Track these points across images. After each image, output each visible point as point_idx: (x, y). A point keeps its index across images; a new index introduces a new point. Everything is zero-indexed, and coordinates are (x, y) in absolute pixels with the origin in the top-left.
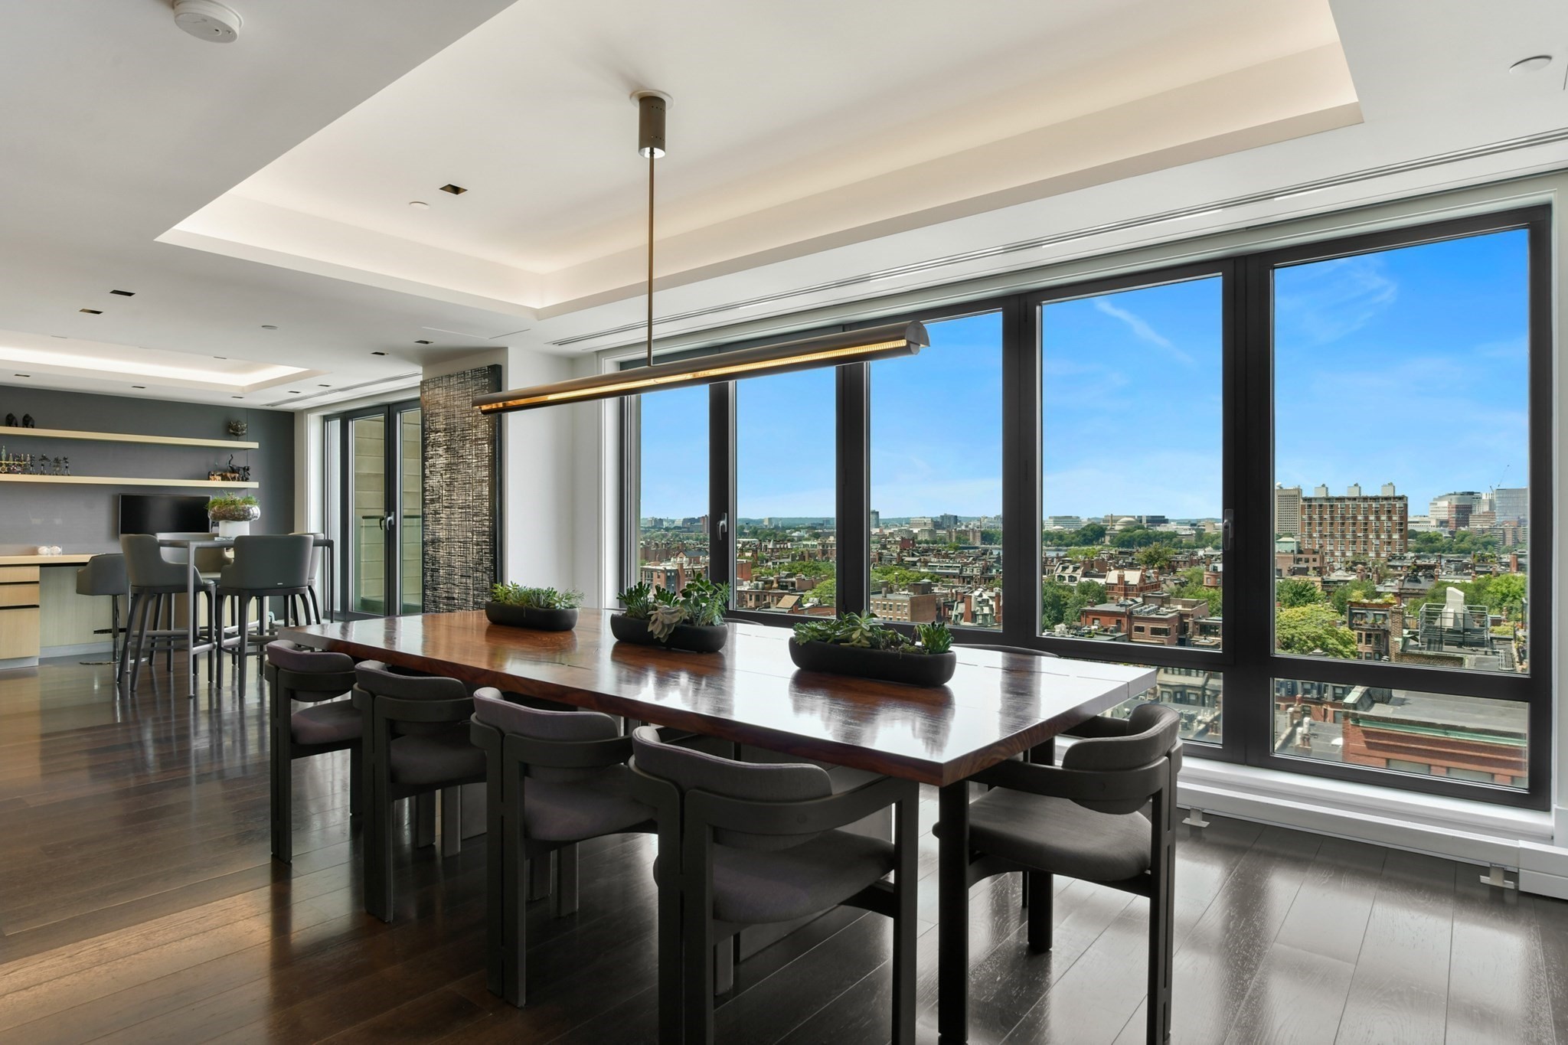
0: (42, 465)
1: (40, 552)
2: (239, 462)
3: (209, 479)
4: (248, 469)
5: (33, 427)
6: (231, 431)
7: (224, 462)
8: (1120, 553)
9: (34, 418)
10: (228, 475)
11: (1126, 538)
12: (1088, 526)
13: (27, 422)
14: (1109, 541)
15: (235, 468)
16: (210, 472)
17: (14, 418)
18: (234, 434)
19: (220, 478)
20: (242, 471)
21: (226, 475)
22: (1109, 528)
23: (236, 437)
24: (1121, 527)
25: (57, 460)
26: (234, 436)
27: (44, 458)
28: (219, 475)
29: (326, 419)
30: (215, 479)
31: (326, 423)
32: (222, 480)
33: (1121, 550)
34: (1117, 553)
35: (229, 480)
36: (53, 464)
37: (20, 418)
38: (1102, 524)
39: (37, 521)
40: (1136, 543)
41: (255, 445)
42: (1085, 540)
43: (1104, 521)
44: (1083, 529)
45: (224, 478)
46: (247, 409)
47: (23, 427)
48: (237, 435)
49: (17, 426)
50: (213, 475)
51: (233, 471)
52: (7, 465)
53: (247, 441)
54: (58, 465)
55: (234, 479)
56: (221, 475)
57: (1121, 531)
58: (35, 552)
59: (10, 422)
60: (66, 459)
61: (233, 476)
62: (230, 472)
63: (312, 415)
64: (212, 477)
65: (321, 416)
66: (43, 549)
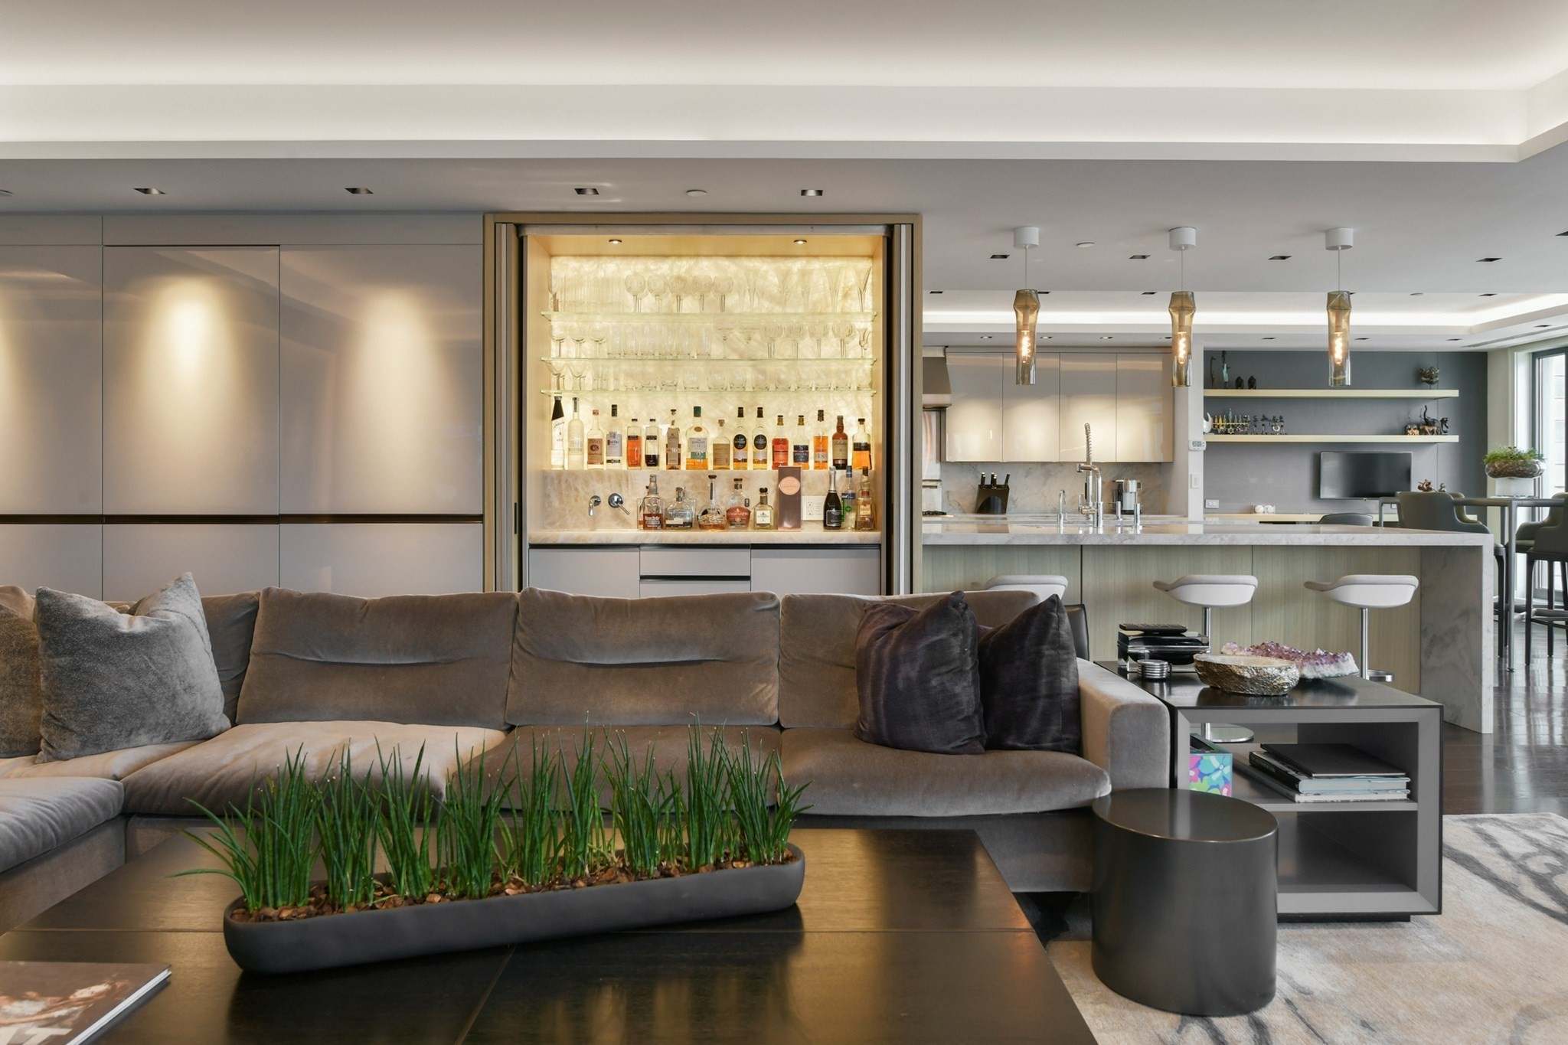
0: (1263, 425)
1: (1257, 511)
2: (1434, 414)
3: (1405, 433)
4: (1446, 421)
5: (1255, 388)
6: (1424, 379)
7: (1416, 414)
9: (1256, 380)
10: (1427, 428)
13: (1252, 385)
15: (1430, 420)
16: (1406, 426)
17: (1242, 381)
18: (1427, 382)
19: (1417, 432)
20: (1439, 424)
21: (1424, 429)
23: (1429, 386)
26: (1426, 384)
27: (1264, 419)
28: (1416, 429)
29: (1535, 356)
30: (1413, 434)
31: (1537, 361)
32: (1420, 434)
35: (1428, 434)
37: (1246, 381)
39: (1253, 480)
41: (1455, 393)
45: (1422, 432)
46: (1438, 353)
47: (1250, 388)
48: (1431, 383)
49: (1243, 388)
50: (1410, 429)
51: (1428, 423)
52: (1233, 426)
53: (1438, 389)
55: (1432, 433)
56: (1418, 429)
58: (1253, 511)
59: (1239, 384)
60: (1281, 418)
61: (1431, 429)
62: (1425, 426)
63: (1515, 353)
64: (1409, 432)
65: (1529, 353)
66: (1260, 508)
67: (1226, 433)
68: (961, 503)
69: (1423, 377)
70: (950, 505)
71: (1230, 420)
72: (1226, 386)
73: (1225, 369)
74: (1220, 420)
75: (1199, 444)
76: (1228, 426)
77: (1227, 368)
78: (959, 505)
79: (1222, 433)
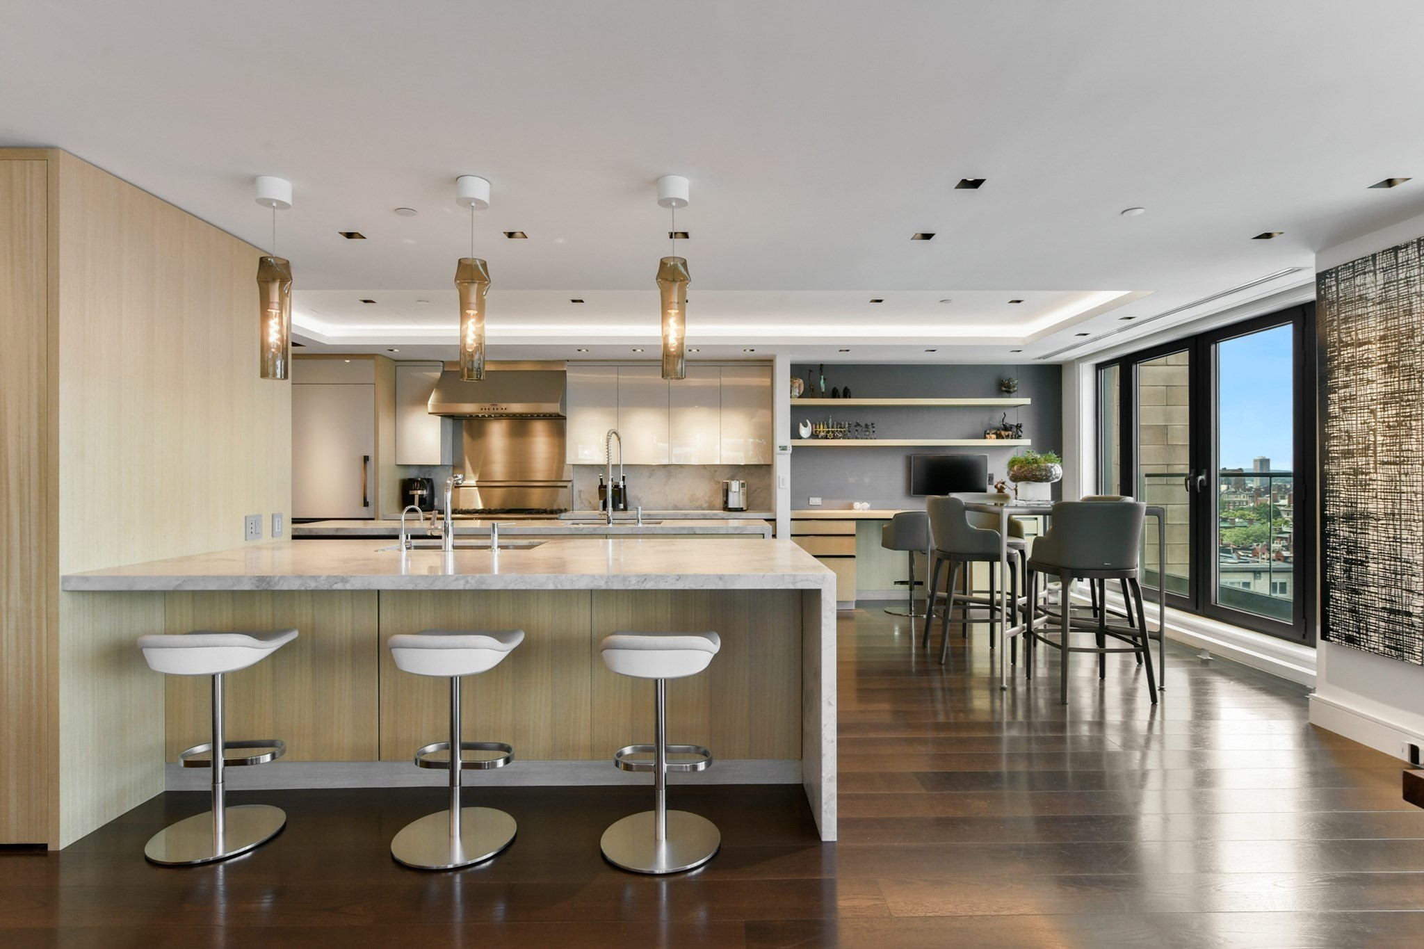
0: (857, 431)
1: (855, 508)
2: (1011, 420)
3: (985, 438)
4: (1020, 427)
5: (850, 397)
6: (1004, 389)
7: (997, 420)
9: (851, 390)
10: (1003, 433)
13: (846, 394)
15: (1008, 426)
16: (986, 431)
17: (837, 391)
18: (1006, 391)
19: (994, 436)
20: (1014, 429)
21: (1000, 433)
23: (1008, 395)
25: (867, 426)
26: (1006, 393)
27: (858, 425)
28: (994, 434)
29: (1099, 367)
30: (991, 438)
31: (1100, 372)
32: (997, 438)
35: (1003, 438)
36: (864, 429)
37: (841, 391)
39: (852, 480)
45: (999, 436)
46: (1017, 366)
47: (845, 398)
48: (1009, 392)
49: (839, 397)
50: (989, 434)
51: (1006, 428)
52: (833, 432)
53: (1017, 397)
54: (867, 430)
55: (1007, 437)
56: (996, 433)
58: (851, 507)
59: (835, 395)
60: (872, 424)
61: (1007, 434)
62: (1004, 430)
63: (1081, 364)
64: (987, 436)
65: (1093, 365)
66: (857, 505)
67: (826, 438)
68: (592, 502)
69: (1004, 388)
70: (582, 503)
71: (830, 426)
72: (823, 396)
73: (822, 381)
74: (822, 426)
75: (784, 448)
76: (828, 432)
77: (825, 380)
78: (590, 503)
79: (822, 438)
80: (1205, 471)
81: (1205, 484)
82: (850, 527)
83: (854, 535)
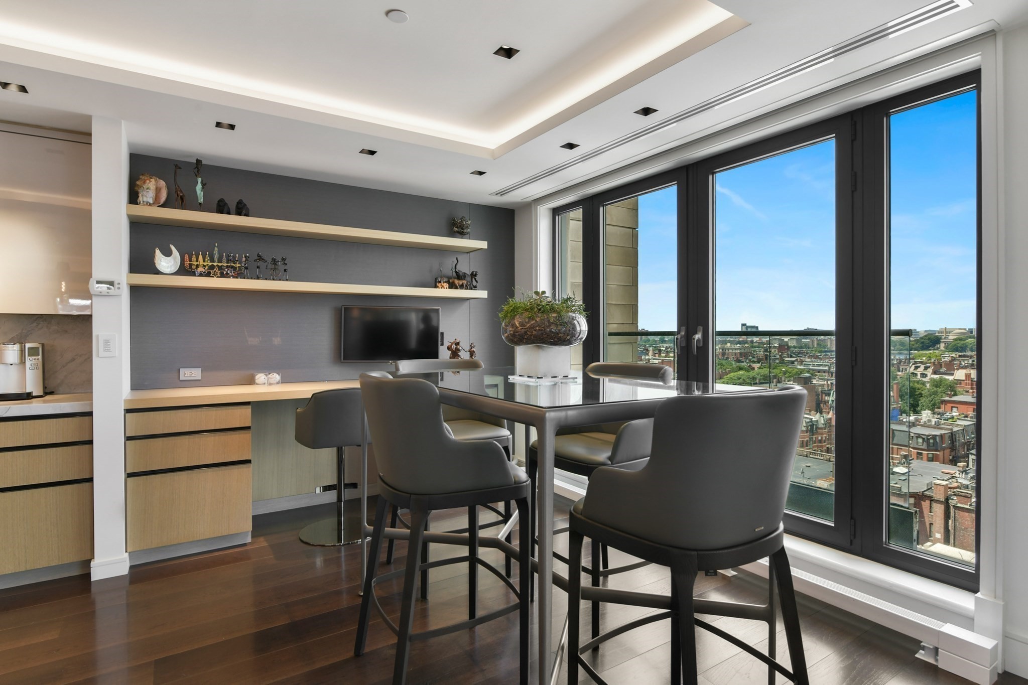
0: (258, 267)
1: (257, 381)
2: (465, 267)
3: (436, 287)
4: (476, 275)
5: (246, 216)
6: (456, 229)
7: (448, 266)
8: (960, 356)
9: (248, 206)
10: (456, 282)
11: (959, 345)
12: (926, 336)
13: (241, 210)
14: (944, 347)
15: (461, 274)
16: (436, 279)
17: (226, 204)
18: (458, 232)
19: (446, 285)
20: (469, 279)
21: (453, 282)
22: (943, 337)
23: (461, 236)
24: (955, 337)
25: (274, 262)
26: (458, 235)
27: (260, 258)
28: (446, 282)
29: (556, 212)
30: (442, 287)
31: (557, 217)
32: (450, 288)
33: (960, 354)
34: (957, 356)
35: (456, 288)
36: (270, 266)
37: (233, 206)
38: (937, 334)
39: (252, 339)
40: (968, 349)
41: (484, 245)
42: (923, 346)
43: (939, 332)
44: (922, 338)
45: (452, 286)
46: (470, 204)
47: (236, 214)
48: (461, 232)
49: (229, 213)
50: (440, 282)
51: (459, 276)
52: (220, 267)
53: (471, 239)
54: (275, 270)
55: (462, 287)
56: (448, 282)
57: (955, 340)
58: (251, 381)
59: (222, 208)
60: (283, 259)
61: (461, 283)
62: (457, 280)
63: (538, 207)
64: (439, 285)
65: (550, 209)
66: (260, 377)
67: (208, 275)
69: (456, 228)
71: (216, 259)
72: (201, 208)
73: (199, 187)
74: (201, 258)
76: (212, 267)
77: (203, 185)
79: (201, 275)
80: (700, 328)
81: (701, 344)
82: (243, 417)
83: (249, 428)
